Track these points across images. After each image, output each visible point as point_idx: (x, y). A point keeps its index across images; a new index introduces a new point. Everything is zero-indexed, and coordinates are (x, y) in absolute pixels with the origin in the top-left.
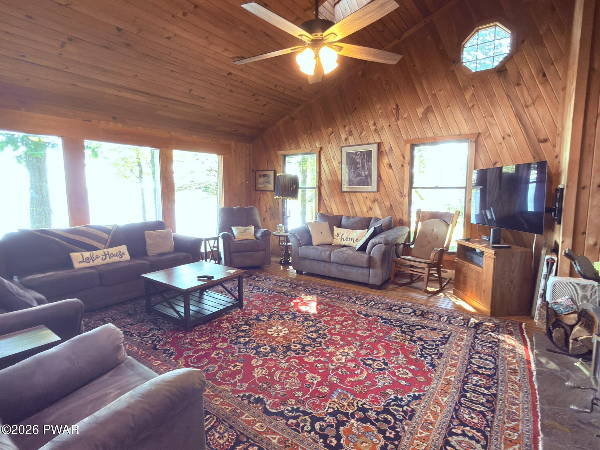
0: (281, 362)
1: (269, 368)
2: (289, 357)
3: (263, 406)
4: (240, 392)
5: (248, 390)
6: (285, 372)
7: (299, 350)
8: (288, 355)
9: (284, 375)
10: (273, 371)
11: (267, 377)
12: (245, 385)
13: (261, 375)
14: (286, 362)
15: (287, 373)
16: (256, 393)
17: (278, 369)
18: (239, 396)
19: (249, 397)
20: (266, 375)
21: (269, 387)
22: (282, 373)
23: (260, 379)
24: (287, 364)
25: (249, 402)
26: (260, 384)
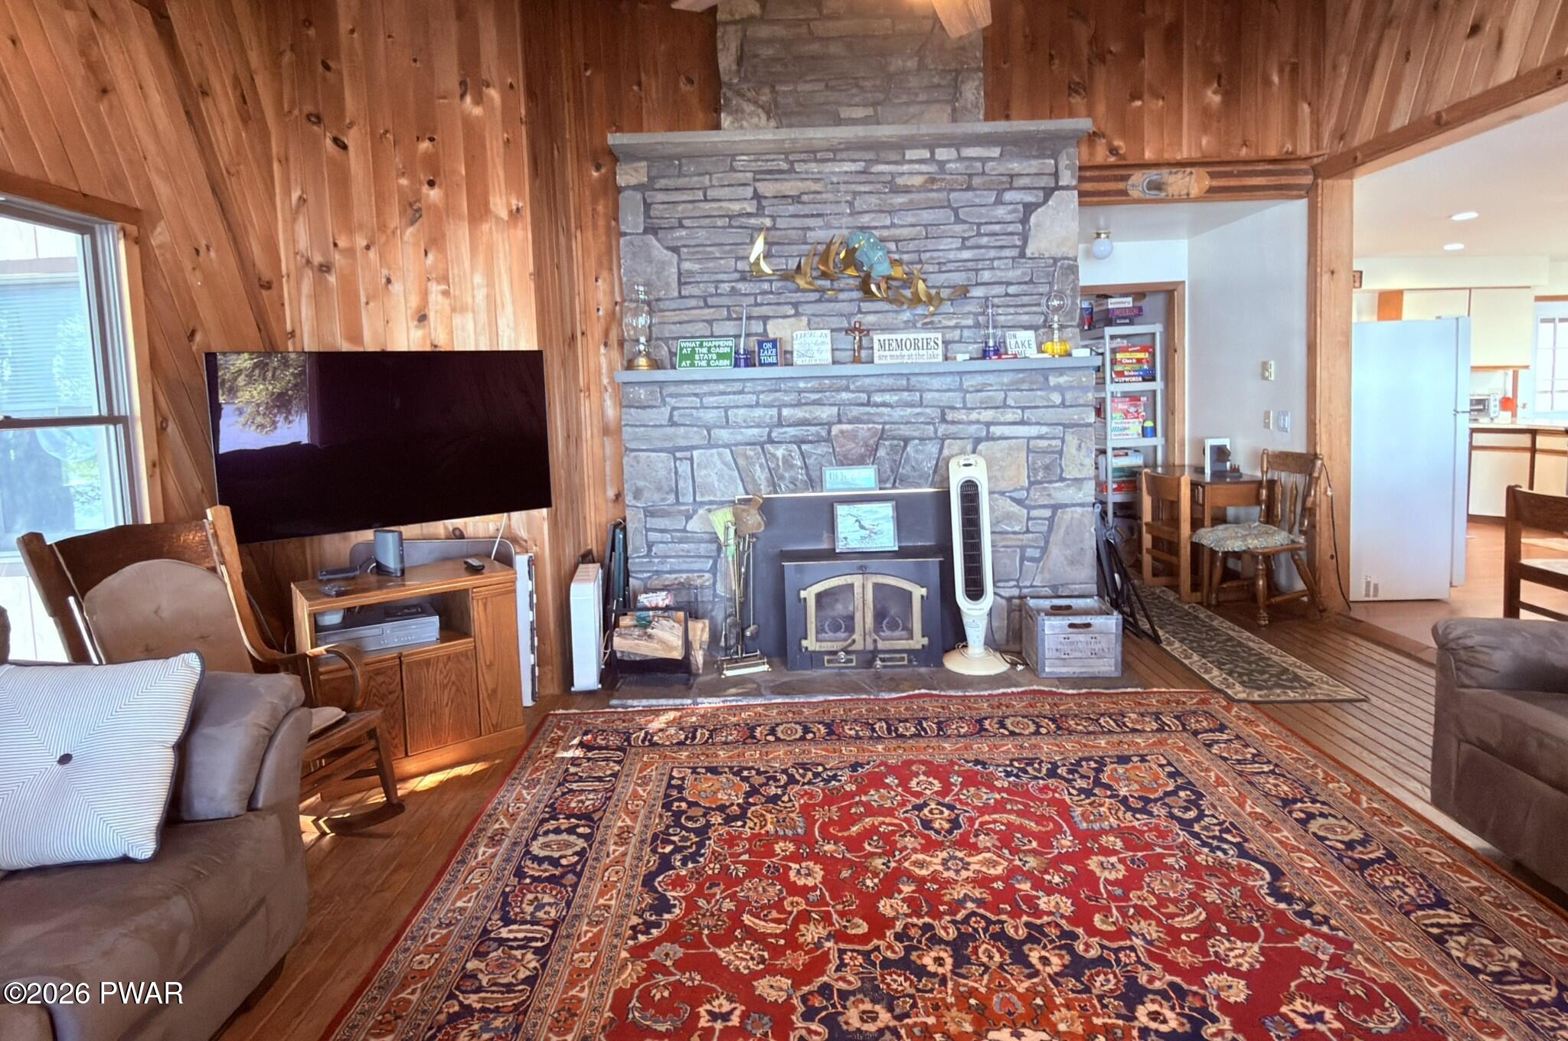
0: (1150, 943)
1: (1198, 947)
2: (1106, 943)
3: (1278, 884)
4: (1324, 936)
5: (1302, 931)
6: (1163, 914)
7: (1052, 941)
8: (1102, 947)
9: (1172, 909)
10: (1193, 936)
11: (1224, 930)
12: (1304, 943)
13: (1239, 943)
14: (1132, 932)
15: (1158, 910)
16: (1282, 912)
17: (1174, 933)
18: (1332, 928)
19: (1305, 914)
20: (1223, 935)
21: (1235, 905)
22: (1172, 916)
23: (1250, 935)
24: (1135, 928)
25: (1311, 904)
26: (1256, 925)
